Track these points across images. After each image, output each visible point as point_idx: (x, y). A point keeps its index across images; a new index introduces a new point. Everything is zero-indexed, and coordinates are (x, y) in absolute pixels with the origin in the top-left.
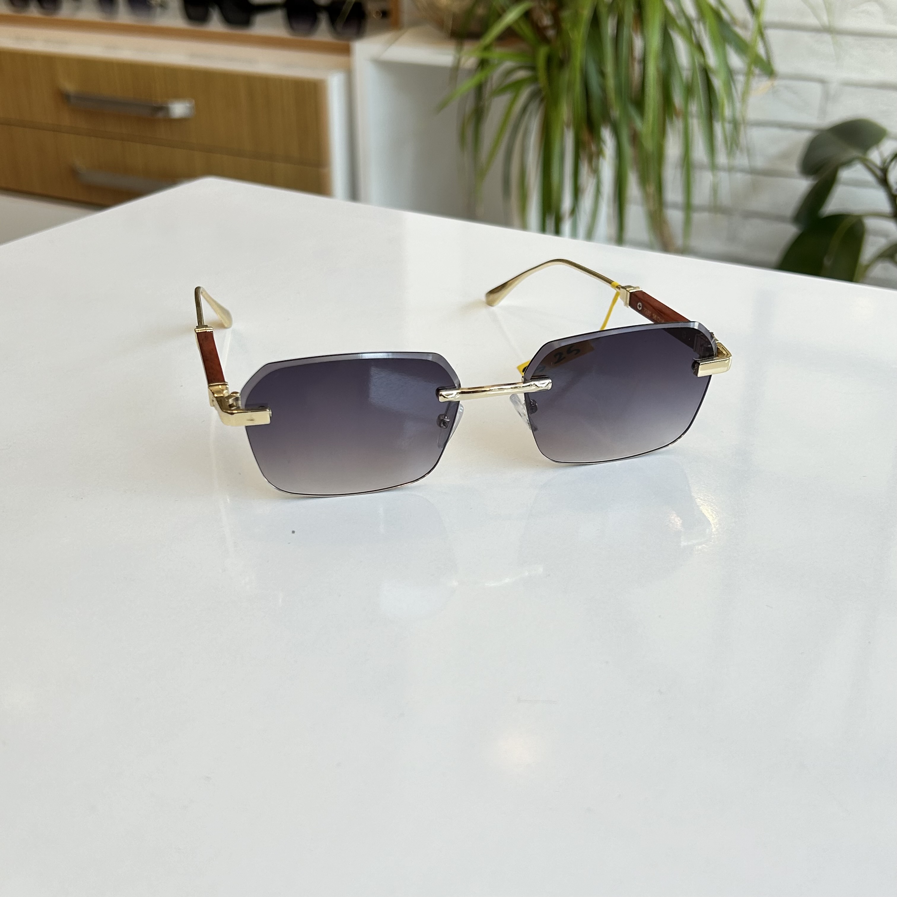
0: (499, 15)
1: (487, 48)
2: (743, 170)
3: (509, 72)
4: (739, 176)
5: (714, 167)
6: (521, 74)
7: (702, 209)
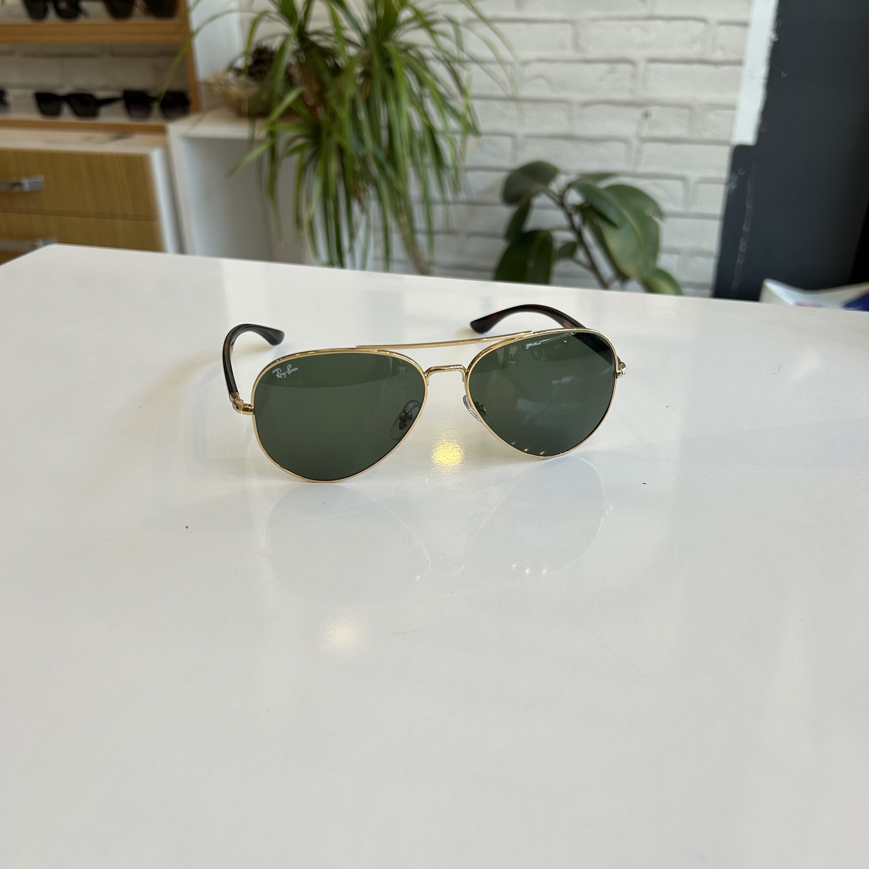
0: (281, 99)
1: (273, 123)
2: (462, 203)
3: (291, 141)
4: (462, 207)
5: (445, 202)
6: (300, 141)
7: (439, 233)
